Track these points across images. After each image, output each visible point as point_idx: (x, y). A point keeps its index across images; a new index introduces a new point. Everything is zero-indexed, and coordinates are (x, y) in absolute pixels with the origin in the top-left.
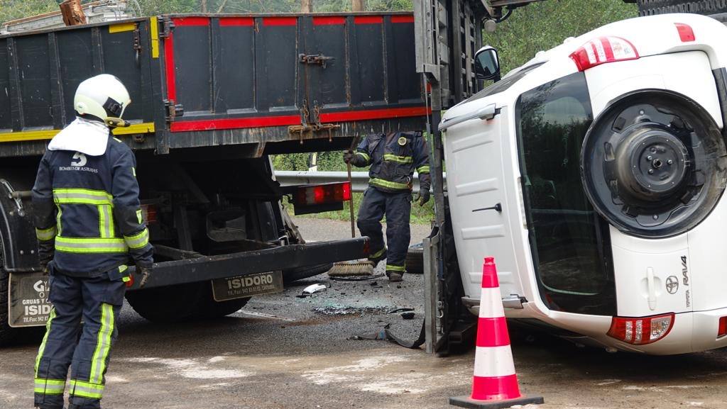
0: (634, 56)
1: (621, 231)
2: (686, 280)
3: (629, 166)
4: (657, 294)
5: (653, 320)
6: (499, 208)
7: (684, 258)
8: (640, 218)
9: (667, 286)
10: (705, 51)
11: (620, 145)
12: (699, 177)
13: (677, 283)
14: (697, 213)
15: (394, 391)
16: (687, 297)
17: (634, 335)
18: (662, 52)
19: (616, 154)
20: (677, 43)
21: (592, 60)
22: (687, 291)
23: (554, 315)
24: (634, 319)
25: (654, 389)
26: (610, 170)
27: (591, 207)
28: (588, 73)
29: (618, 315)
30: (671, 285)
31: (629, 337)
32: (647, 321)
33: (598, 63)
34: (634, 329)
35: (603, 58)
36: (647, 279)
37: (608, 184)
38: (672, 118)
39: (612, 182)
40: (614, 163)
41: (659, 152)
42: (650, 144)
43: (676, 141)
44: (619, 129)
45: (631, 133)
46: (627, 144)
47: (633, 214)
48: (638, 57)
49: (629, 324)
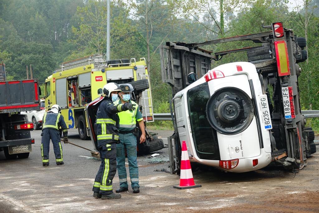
0: (223, 76)
1: (220, 133)
2: (241, 148)
3: (221, 112)
4: (232, 153)
5: (232, 161)
6: (184, 127)
7: (240, 141)
8: (226, 128)
9: (235, 150)
10: (246, 74)
11: (218, 105)
12: (245, 114)
13: (239, 149)
14: (245, 126)
15: (154, 186)
16: (242, 154)
17: (226, 166)
18: (232, 75)
19: (217, 108)
20: (237, 72)
21: (210, 78)
22: (242, 152)
23: (201, 160)
24: (226, 161)
25: (236, 184)
26: (215, 113)
27: (210, 126)
28: (209, 82)
29: (221, 160)
30: (237, 150)
31: (224, 167)
32: (230, 161)
33: (212, 79)
34: (226, 164)
35: (213, 77)
36: (229, 148)
37: (216, 118)
38: (236, 96)
39: (217, 117)
40: (217, 111)
41: (231, 107)
42: (228, 105)
43: (236, 103)
44: (219, 100)
45: (222, 101)
46: (220, 105)
47: (224, 127)
48: (224, 77)
49: (224, 163)
